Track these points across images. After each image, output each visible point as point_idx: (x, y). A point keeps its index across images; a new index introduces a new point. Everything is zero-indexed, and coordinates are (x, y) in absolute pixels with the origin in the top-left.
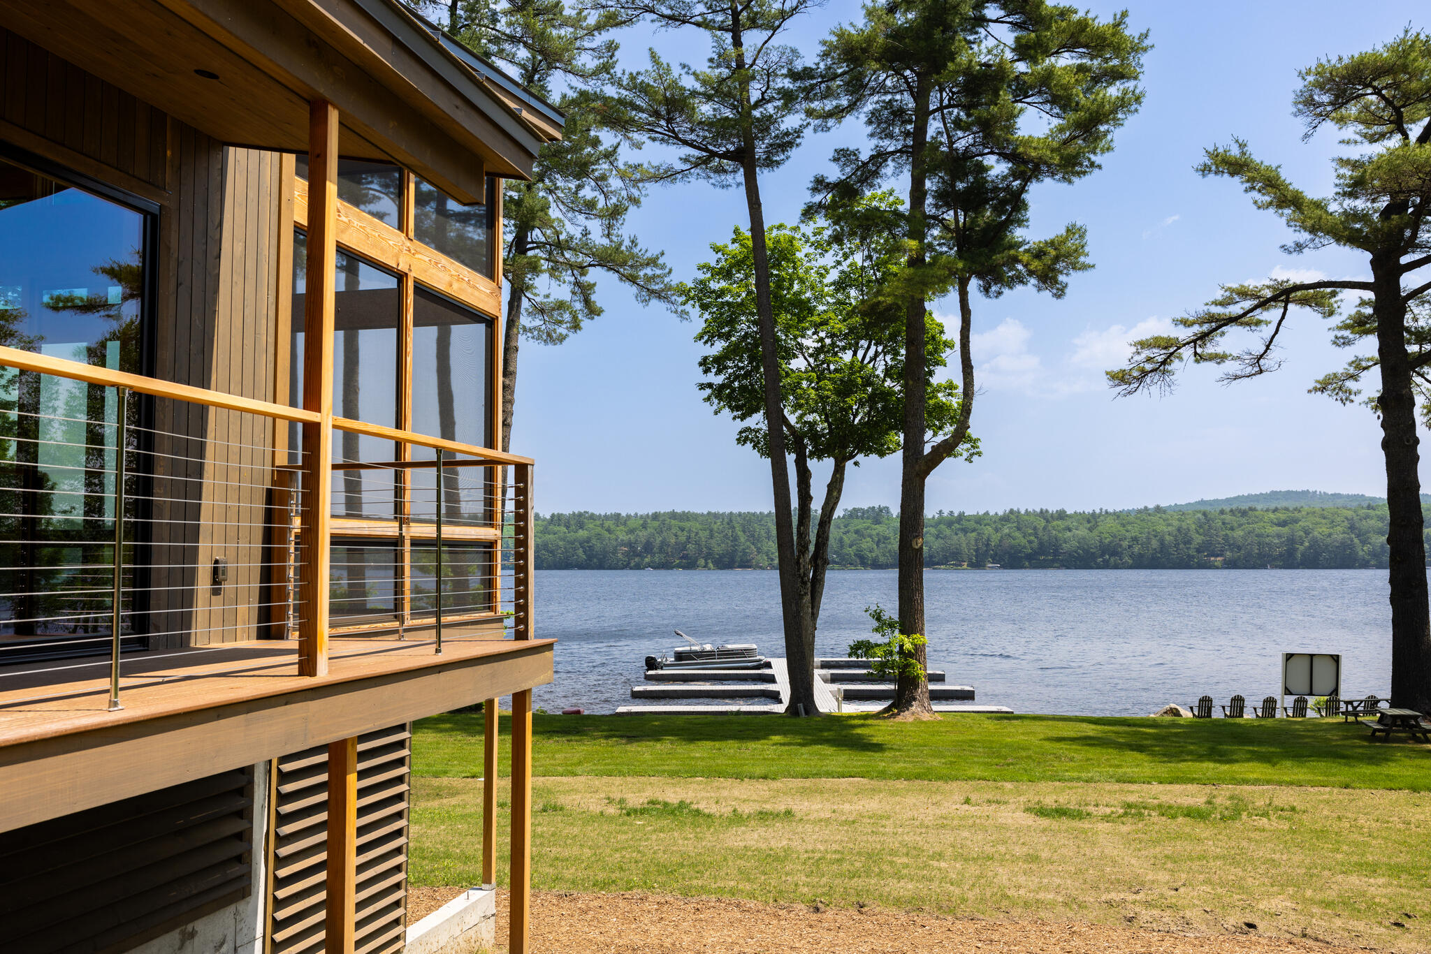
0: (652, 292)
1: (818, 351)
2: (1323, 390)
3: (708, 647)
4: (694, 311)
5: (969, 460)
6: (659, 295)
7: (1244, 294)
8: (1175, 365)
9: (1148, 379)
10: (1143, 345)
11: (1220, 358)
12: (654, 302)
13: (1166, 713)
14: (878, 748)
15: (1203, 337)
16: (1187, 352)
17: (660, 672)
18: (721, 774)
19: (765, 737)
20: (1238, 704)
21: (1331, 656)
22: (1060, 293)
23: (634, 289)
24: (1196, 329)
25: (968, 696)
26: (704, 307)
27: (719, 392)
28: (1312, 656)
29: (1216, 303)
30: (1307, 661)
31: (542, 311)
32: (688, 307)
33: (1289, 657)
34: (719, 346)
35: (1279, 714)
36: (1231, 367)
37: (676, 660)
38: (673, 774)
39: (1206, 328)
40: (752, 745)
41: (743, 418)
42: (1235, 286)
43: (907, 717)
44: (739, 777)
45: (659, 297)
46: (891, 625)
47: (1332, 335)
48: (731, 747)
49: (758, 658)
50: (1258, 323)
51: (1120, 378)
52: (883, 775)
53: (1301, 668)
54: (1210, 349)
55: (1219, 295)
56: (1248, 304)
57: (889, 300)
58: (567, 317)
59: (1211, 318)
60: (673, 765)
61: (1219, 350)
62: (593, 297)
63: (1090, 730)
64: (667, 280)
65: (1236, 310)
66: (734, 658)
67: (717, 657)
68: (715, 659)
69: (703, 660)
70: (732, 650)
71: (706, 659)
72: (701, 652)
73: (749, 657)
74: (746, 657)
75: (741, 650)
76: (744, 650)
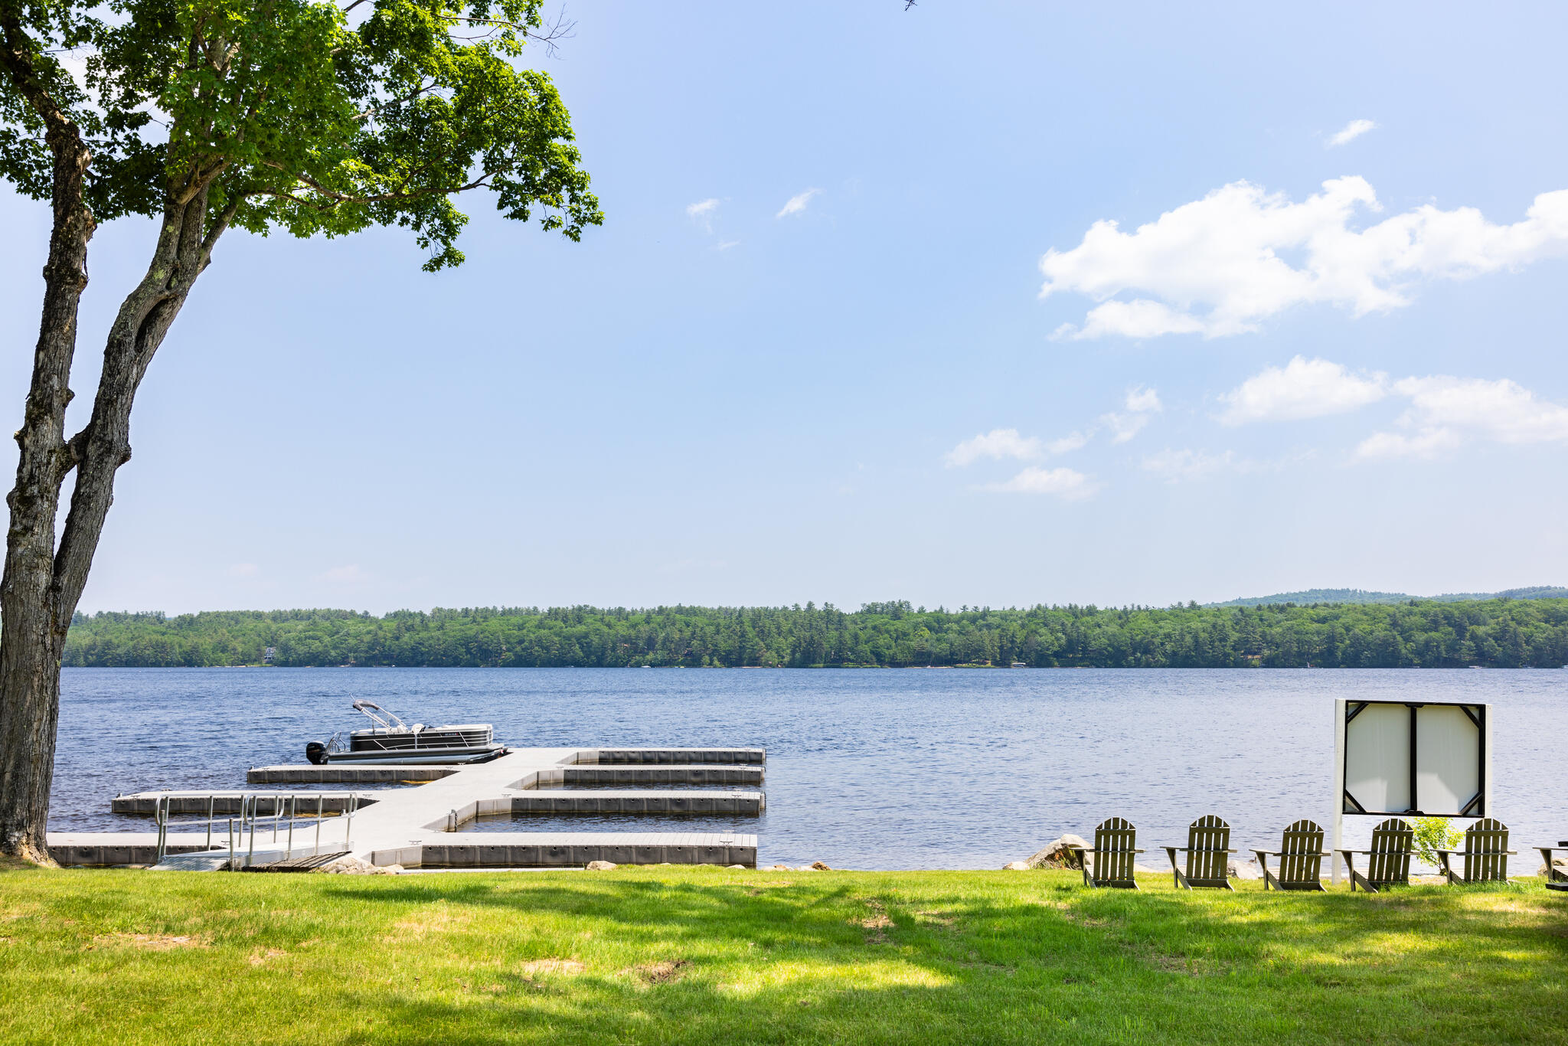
13: (1051, 857)
17: (331, 767)
21: (1465, 708)
28: (1413, 708)
30: (1399, 720)
33: (1354, 710)
37: (352, 749)
66: (445, 746)
67: (416, 744)
68: (413, 747)
69: (394, 749)
70: (443, 734)
71: (399, 748)
72: (391, 736)
73: (470, 745)
74: (465, 745)
75: (458, 733)
76: (463, 733)
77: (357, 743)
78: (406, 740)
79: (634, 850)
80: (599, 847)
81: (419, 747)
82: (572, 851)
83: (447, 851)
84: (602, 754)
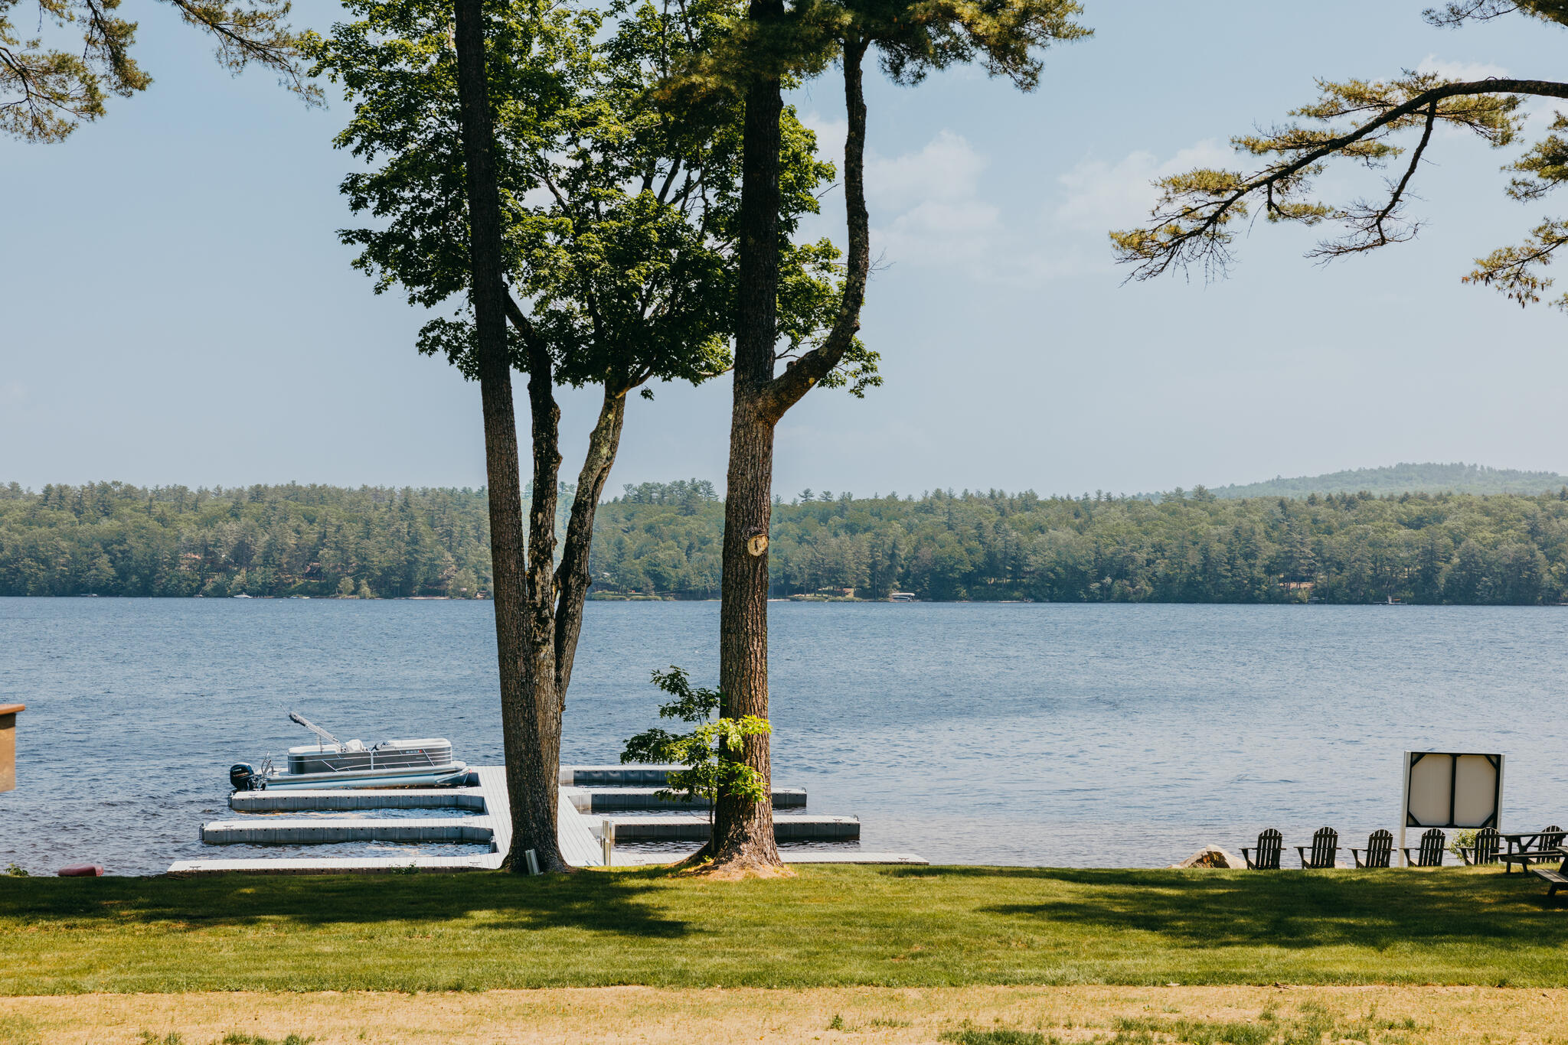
0: (251, 46)
1: (578, 175)
2: (1489, 277)
3: (355, 746)
4: (333, 87)
5: (857, 392)
6: (262, 52)
7: (1357, 97)
8: (1234, 223)
9: (1185, 249)
10: (1178, 185)
11: (1312, 214)
12: (254, 66)
13: (1200, 861)
14: (677, 929)
15: (1285, 173)
16: (1255, 201)
17: (259, 794)
18: (373, 983)
19: (460, 913)
20: (1326, 842)
21: (1488, 756)
22: (1030, 80)
23: (214, 39)
24: (1275, 159)
25: (847, 834)
26: (355, 81)
27: (381, 248)
28: (1454, 757)
29: (1308, 112)
30: (1445, 766)
31: (23, 74)
32: (323, 80)
33: (1416, 758)
34: (383, 159)
35: (1396, 861)
36: (1332, 231)
37: (292, 772)
38: (278, 985)
39: (1289, 157)
40: (434, 928)
41: (430, 300)
42: (1344, 81)
43: (730, 873)
44: (407, 987)
45: (265, 57)
46: (706, 702)
47: (1506, 179)
48: (393, 933)
49: (453, 765)
50: (1381, 151)
51: (1137, 245)
52: (682, 978)
53: (1435, 776)
54: (1294, 196)
55: (1315, 98)
56: (1365, 116)
57: (712, 82)
58: (75, 87)
59: (1299, 141)
60: (278, 969)
61: (1313, 200)
62: (130, 53)
63: (1064, 892)
64: (280, 24)
65: (1341, 126)
66: (406, 765)
67: (373, 765)
68: (369, 768)
69: (345, 770)
70: (404, 752)
71: (351, 769)
73: (436, 764)
74: (429, 764)
75: (421, 751)
76: (427, 750)
77: (300, 765)
78: (359, 761)
81: (375, 768)
84: (578, 775)
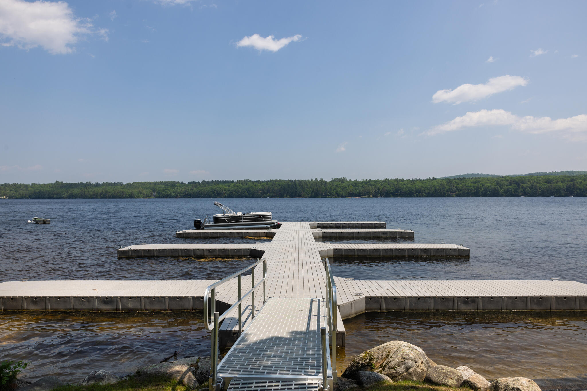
3: (239, 214)
37: (214, 223)
49: (272, 221)
66: (255, 221)
67: (242, 221)
68: (241, 222)
69: (233, 222)
70: (254, 216)
71: (235, 222)
72: (231, 217)
73: (266, 221)
74: (263, 221)
75: (260, 216)
76: (262, 216)
77: (217, 220)
78: (237, 219)
79: (529, 300)
80: (502, 297)
81: (243, 222)
82: (480, 300)
83: (383, 300)
84: (318, 225)
